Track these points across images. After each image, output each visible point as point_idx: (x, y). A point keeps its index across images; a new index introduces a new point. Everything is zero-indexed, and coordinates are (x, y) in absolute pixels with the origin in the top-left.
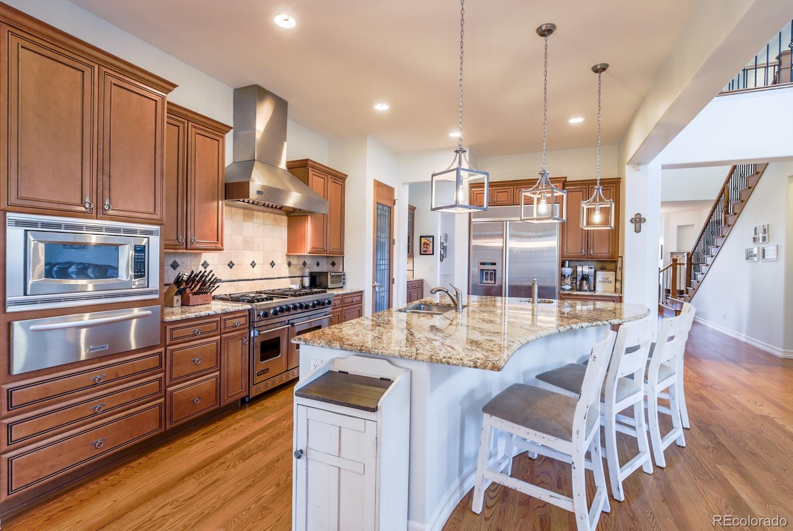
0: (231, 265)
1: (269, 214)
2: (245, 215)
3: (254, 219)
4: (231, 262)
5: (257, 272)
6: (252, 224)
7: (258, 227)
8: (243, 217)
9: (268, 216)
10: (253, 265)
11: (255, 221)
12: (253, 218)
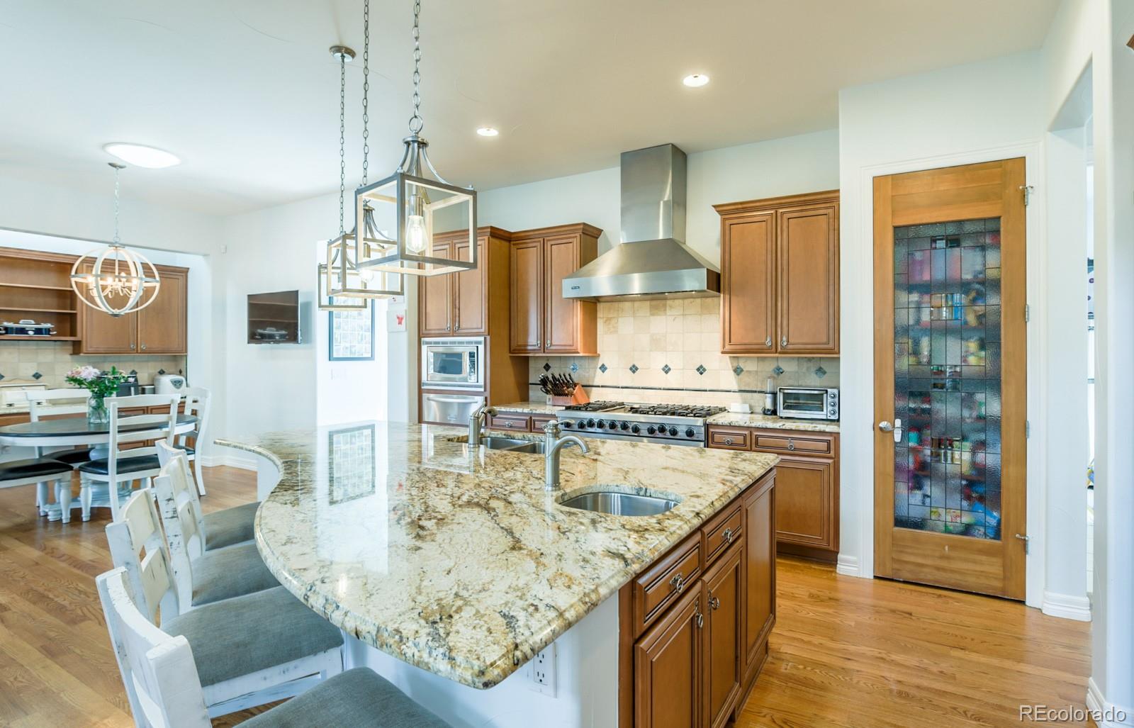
0: (634, 369)
1: (692, 300)
2: (652, 308)
3: (668, 311)
4: (634, 366)
5: (672, 380)
6: (664, 317)
7: (674, 320)
8: (651, 311)
9: (691, 302)
10: (667, 370)
11: (668, 312)
12: (665, 310)
